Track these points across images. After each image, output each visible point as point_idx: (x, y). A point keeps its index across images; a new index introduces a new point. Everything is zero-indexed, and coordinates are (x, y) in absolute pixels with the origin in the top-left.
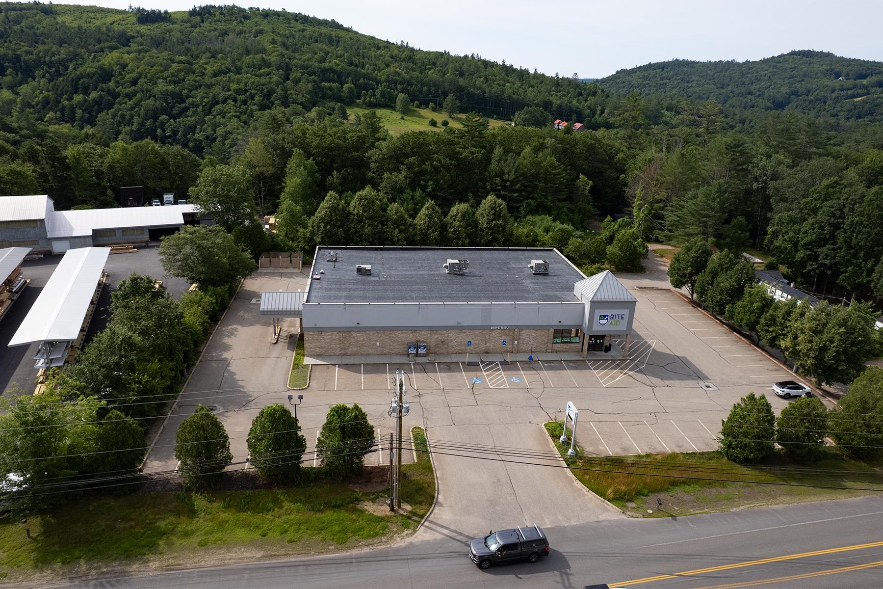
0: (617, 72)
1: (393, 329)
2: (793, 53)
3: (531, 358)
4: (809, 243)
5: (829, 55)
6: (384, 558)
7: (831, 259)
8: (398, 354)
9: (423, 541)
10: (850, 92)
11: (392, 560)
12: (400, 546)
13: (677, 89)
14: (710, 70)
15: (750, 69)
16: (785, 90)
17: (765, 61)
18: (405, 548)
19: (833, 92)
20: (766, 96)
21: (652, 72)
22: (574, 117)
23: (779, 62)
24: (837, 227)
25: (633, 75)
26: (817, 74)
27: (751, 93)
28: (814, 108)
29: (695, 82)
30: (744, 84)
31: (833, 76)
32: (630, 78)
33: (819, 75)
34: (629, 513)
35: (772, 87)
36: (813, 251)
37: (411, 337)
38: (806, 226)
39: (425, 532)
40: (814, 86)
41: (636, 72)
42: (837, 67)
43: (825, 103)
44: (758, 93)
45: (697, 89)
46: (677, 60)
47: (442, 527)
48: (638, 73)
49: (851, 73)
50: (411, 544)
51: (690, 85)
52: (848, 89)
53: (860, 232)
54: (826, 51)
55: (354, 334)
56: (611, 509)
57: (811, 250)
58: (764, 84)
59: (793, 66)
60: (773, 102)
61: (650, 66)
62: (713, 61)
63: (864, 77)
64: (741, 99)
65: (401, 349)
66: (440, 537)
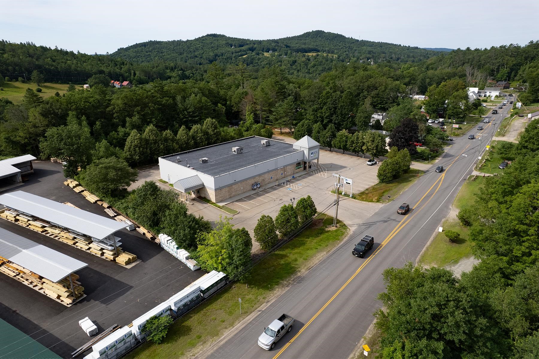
0: (118, 50)
1: (246, 180)
2: (208, 35)
3: (293, 177)
4: (328, 116)
5: (223, 36)
7: (338, 120)
8: (249, 190)
9: (355, 230)
10: (240, 54)
13: (157, 57)
14: (171, 45)
15: (191, 44)
16: (211, 54)
17: (196, 40)
19: (233, 54)
20: (204, 57)
21: (140, 49)
22: (121, 78)
23: (203, 40)
24: (335, 108)
25: (129, 51)
26: (223, 46)
27: (196, 57)
28: (228, 62)
29: (165, 53)
30: (191, 52)
31: (230, 46)
32: (127, 53)
33: (224, 46)
34: (384, 203)
35: (205, 53)
36: (330, 119)
37: (252, 181)
38: (323, 110)
39: (351, 228)
40: (224, 51)
41: (130, 49)
42: (230, 42)
43: (232, 59)
44: (200, 56)
45: (168, 56)
46: (151, 41)
47: (353, 225)
48: (132, 50)
49: (236, 44)
50: (353, 232)
51: (163, 54)
52: (238, 52)
53: (345, 108)
54: (222, 34)
55: (233, 186)
56: (379, 204)
57: (329, 119)
58: (201, 52)
59: (211, 42)
60: (209, 60)
61: (136, 46)
62: (170, 40)
63: (242, 46)
64: (193, 60)
65: (249, 187)
66: (357, 227)
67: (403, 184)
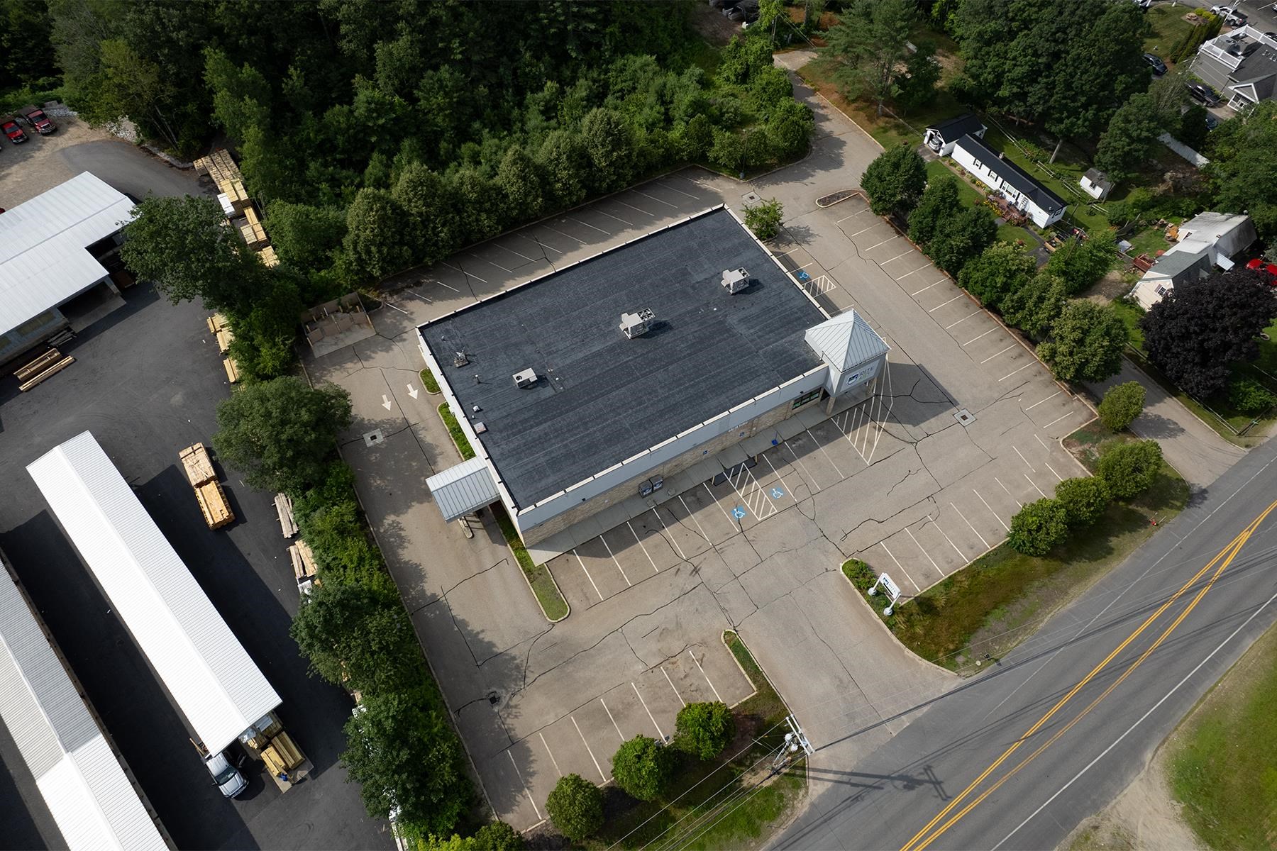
1: (620, 485)
3: (774, 441)
6: (801, 834)
9: (820, 797)
11: (808, 833)
12: (805, 812)
18: (811, 813)
34: (963, 674)
37: (642, 479)
39: (815, 785)
47: (825, 771)
50: (812, 805)
55: (579, 508)
56: (946, 674)
65: (632, 492)
66: (829, 785)
67: (1079, 566)
